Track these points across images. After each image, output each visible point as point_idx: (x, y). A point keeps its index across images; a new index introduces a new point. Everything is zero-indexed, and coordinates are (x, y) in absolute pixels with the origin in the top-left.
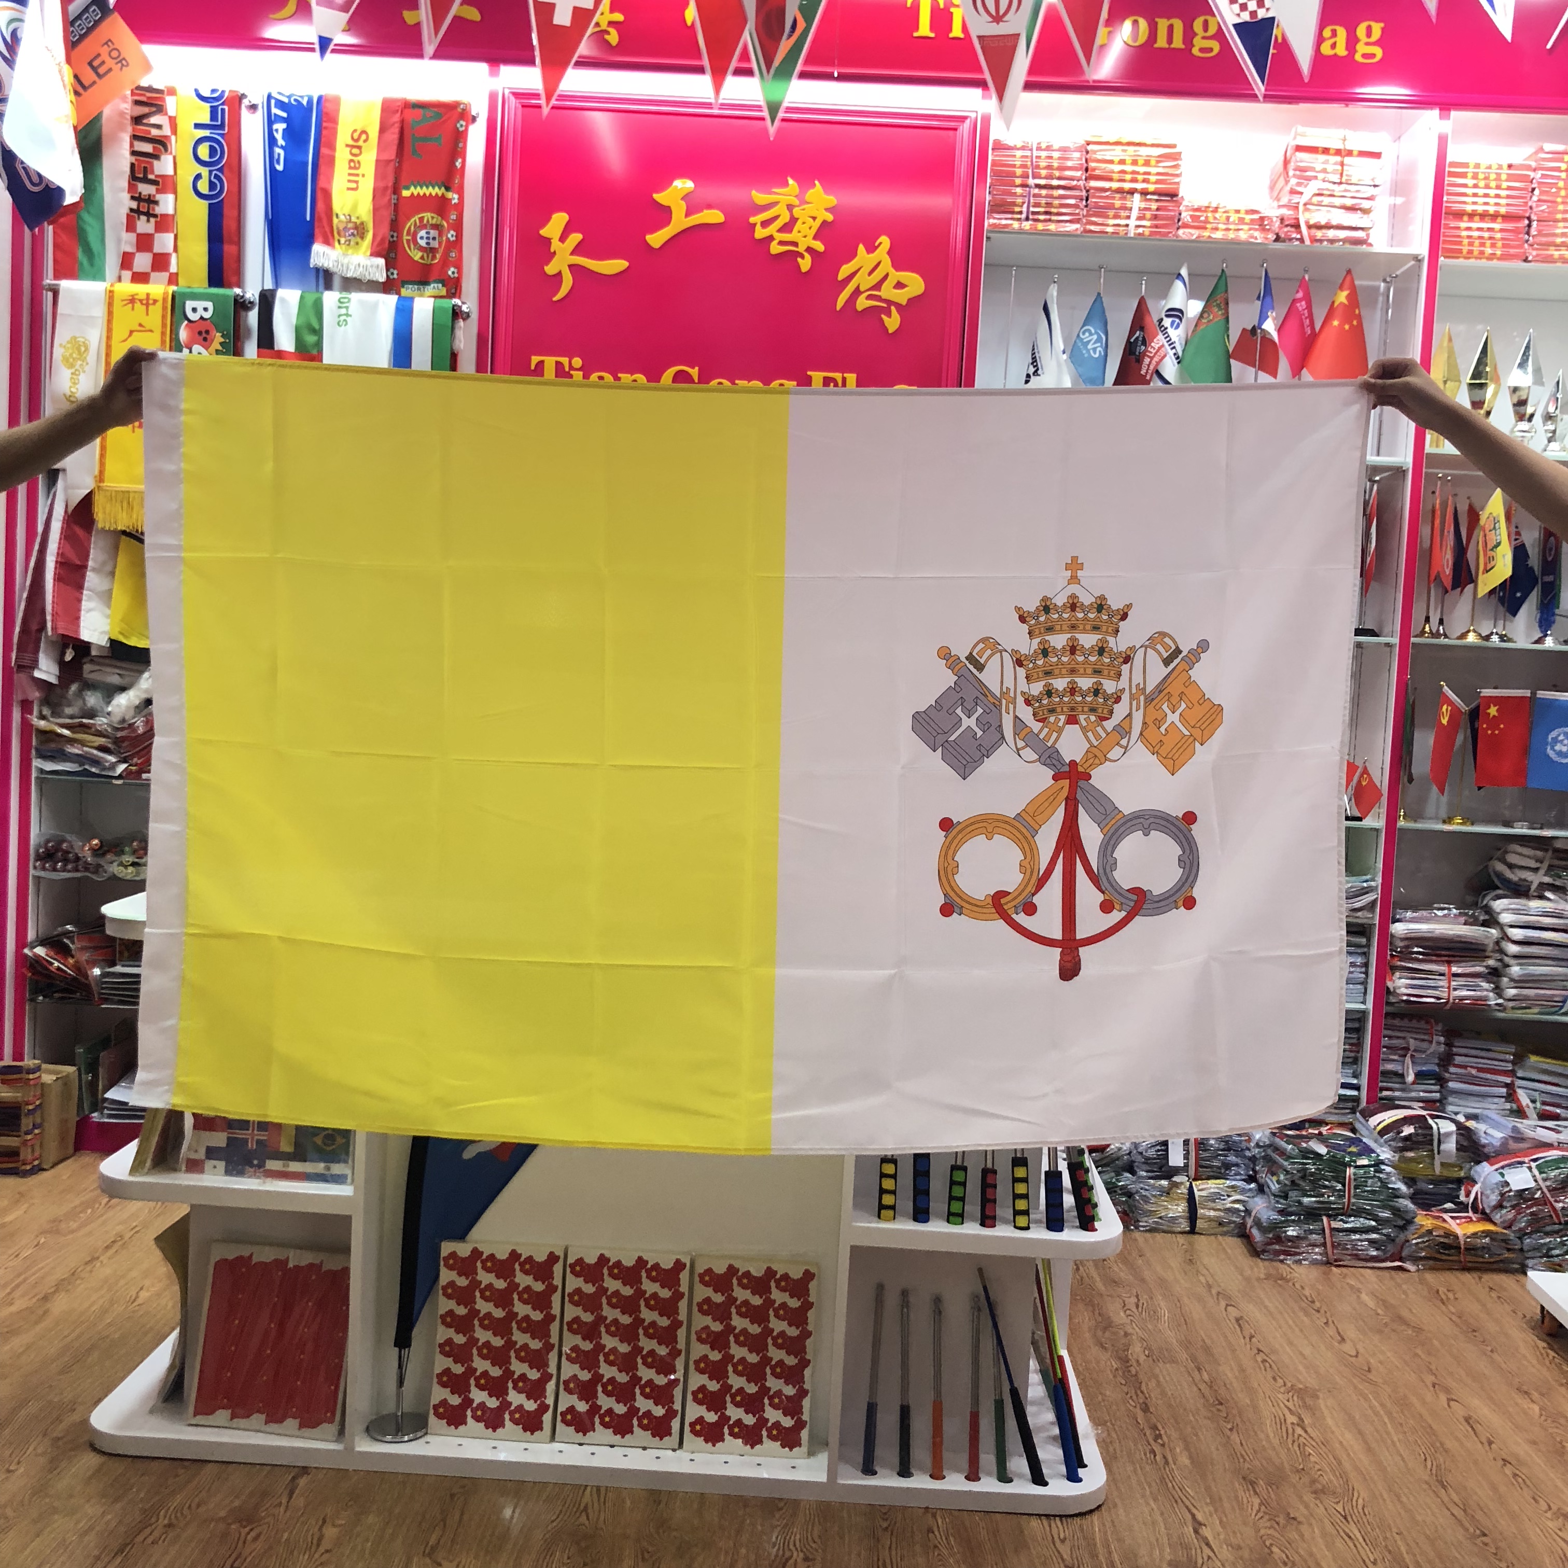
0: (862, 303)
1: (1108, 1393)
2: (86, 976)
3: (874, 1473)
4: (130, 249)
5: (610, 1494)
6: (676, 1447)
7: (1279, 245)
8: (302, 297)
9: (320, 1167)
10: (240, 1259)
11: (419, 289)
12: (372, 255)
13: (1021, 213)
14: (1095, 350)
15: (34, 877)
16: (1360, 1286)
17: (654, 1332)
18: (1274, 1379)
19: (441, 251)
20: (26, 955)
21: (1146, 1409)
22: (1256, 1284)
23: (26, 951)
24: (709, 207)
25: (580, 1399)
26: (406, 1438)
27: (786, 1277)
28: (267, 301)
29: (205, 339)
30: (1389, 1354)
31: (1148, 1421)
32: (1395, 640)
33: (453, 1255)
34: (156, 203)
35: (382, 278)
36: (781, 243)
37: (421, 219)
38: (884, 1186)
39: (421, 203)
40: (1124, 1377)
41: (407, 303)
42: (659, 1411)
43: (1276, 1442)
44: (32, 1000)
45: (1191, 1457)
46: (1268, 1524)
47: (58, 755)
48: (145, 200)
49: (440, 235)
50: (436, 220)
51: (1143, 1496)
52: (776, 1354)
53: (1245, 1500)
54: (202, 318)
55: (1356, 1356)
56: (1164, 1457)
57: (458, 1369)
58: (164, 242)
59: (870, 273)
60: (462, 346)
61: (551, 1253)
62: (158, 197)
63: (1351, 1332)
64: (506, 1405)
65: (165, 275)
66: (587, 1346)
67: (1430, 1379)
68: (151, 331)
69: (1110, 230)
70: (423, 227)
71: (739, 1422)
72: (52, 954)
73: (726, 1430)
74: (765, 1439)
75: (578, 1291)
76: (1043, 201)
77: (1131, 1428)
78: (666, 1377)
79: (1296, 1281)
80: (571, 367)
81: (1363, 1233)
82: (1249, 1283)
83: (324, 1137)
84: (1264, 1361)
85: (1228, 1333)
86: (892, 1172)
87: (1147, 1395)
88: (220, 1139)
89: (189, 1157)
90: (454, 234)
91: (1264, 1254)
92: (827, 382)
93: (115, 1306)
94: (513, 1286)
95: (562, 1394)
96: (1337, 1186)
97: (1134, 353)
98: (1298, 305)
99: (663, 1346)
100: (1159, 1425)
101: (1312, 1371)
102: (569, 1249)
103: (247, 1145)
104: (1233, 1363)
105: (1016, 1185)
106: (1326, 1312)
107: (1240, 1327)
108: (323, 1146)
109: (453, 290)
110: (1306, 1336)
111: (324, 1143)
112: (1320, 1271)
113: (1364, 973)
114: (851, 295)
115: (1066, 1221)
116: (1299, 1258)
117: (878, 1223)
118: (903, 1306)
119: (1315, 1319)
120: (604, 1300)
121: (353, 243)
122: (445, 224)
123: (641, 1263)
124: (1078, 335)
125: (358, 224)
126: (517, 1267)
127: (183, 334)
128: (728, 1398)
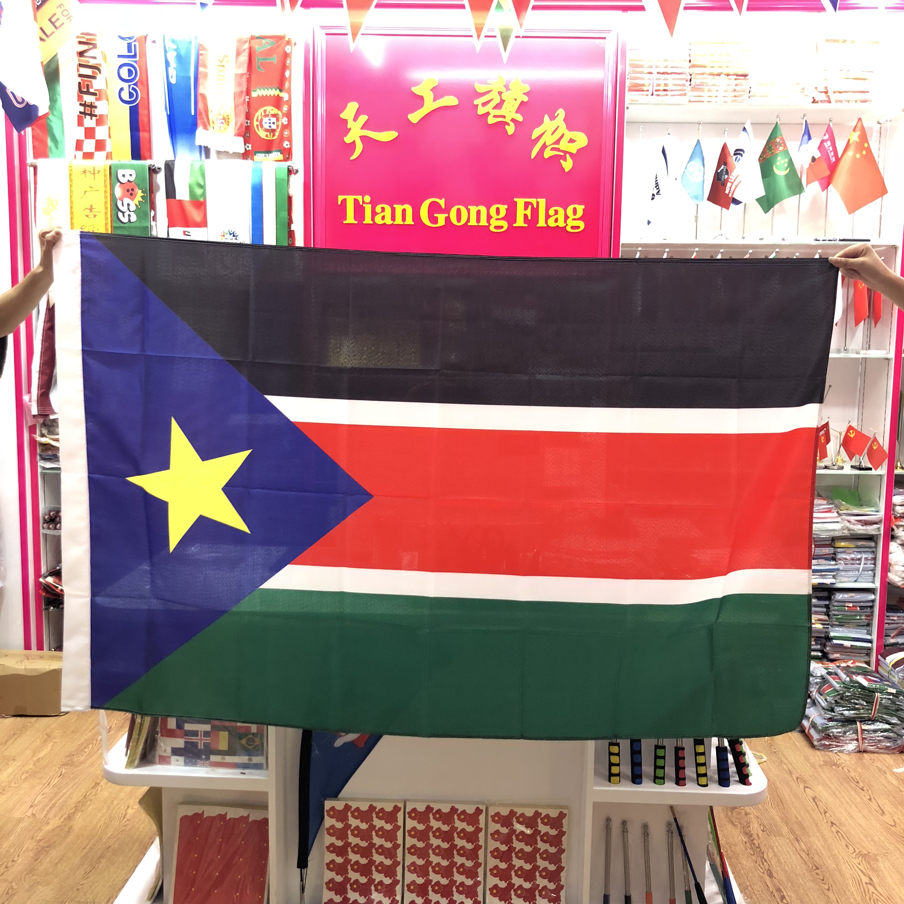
0: (548, 154)
1: (745, 863)
4: (82, 138)
7: (815, 106)
8: (192, 165)
9: (244, 759)
10: (196, 814)
11: (265, 156)
12: (235, 135)
13: (648, 91)
15: (43, 534)
17: (463, 852)
18: (847, 846)
19: (278, 131)
20: (41, 583)
21: (771, 875)
22: (819, 769)
23: (41, 580)
24: (449, 94)
25: (418, 896)
27: (547, 816)
28: (169, 168)
29: (131, 194)
31: (774, 884)
32: (892, 355)
33: (333, 808)
34: (96, 107)
35: (241, 150)
36: (495, 116)
37: (265, 111)
38: (612, 761)
39: (264, 101)
40: (751, 848)
41: (259, 166)
42: (469, 902)
43: (859, 899)
44: (46, 609)
47: (54, 459)
48: (88, 106)
49: (278, 120)
50: (275, 111)
52: (542, 864)
54: (129, 181)
57: (339, 879)
58: (101, 133)
59: (552, 134)
60: (294, 192)
61: (396, 806)
62: (97, 104)
63: (887, 808)
64: (370, 901)
65: (103, 154)
66: (420, 862)
68: (98, 190)
69: (705, 99)
70: (266, 116)
72: (57, 581)
75: (414, 829)
76: (662, 83)
77: (764, 891)
78: (472, 880)
79: (843, 765)
80: (364, 202)
81: (882, 732)
82: (815, 768)
83: (247, 740)
84: (839, 832)
85: (810, 809)
86: (617, 752)
87: (770, 864)
88: (180, 743)
89: (161, 754)
90: (287, 119)
91: (819, 746)
92: (527, 205)
93: (113, 821)
94: (372, 827)
95: (406, 893)
96: (865, 704)
97: (720, 180)
98: (825, 144)
99: (470, 861)
100: (781, 887)
101: (870, 840)
102: (407, 803)
103: (197, 746)
104: (818, 835)
105: (697, 757)
106: (868, 790)
107: (816, 804)
108: (246, 745)
109: (287, 156)
110: (859, 810)
111: (247, 744)
112: (857, 758)
113: (874, 564)
114: (541, 149)
115: (731, 779)
116: (842, 749)
117: (609, 786)
118: (623, 831)
119: (863, 797)
120: (431, 834)
121: (221, 128)
122: (280, 113)
123: (454, 810)
124: (686, 168)
125: (225, 116)
126: (374, 815)
127: (118, 191)
128: (512, 892)
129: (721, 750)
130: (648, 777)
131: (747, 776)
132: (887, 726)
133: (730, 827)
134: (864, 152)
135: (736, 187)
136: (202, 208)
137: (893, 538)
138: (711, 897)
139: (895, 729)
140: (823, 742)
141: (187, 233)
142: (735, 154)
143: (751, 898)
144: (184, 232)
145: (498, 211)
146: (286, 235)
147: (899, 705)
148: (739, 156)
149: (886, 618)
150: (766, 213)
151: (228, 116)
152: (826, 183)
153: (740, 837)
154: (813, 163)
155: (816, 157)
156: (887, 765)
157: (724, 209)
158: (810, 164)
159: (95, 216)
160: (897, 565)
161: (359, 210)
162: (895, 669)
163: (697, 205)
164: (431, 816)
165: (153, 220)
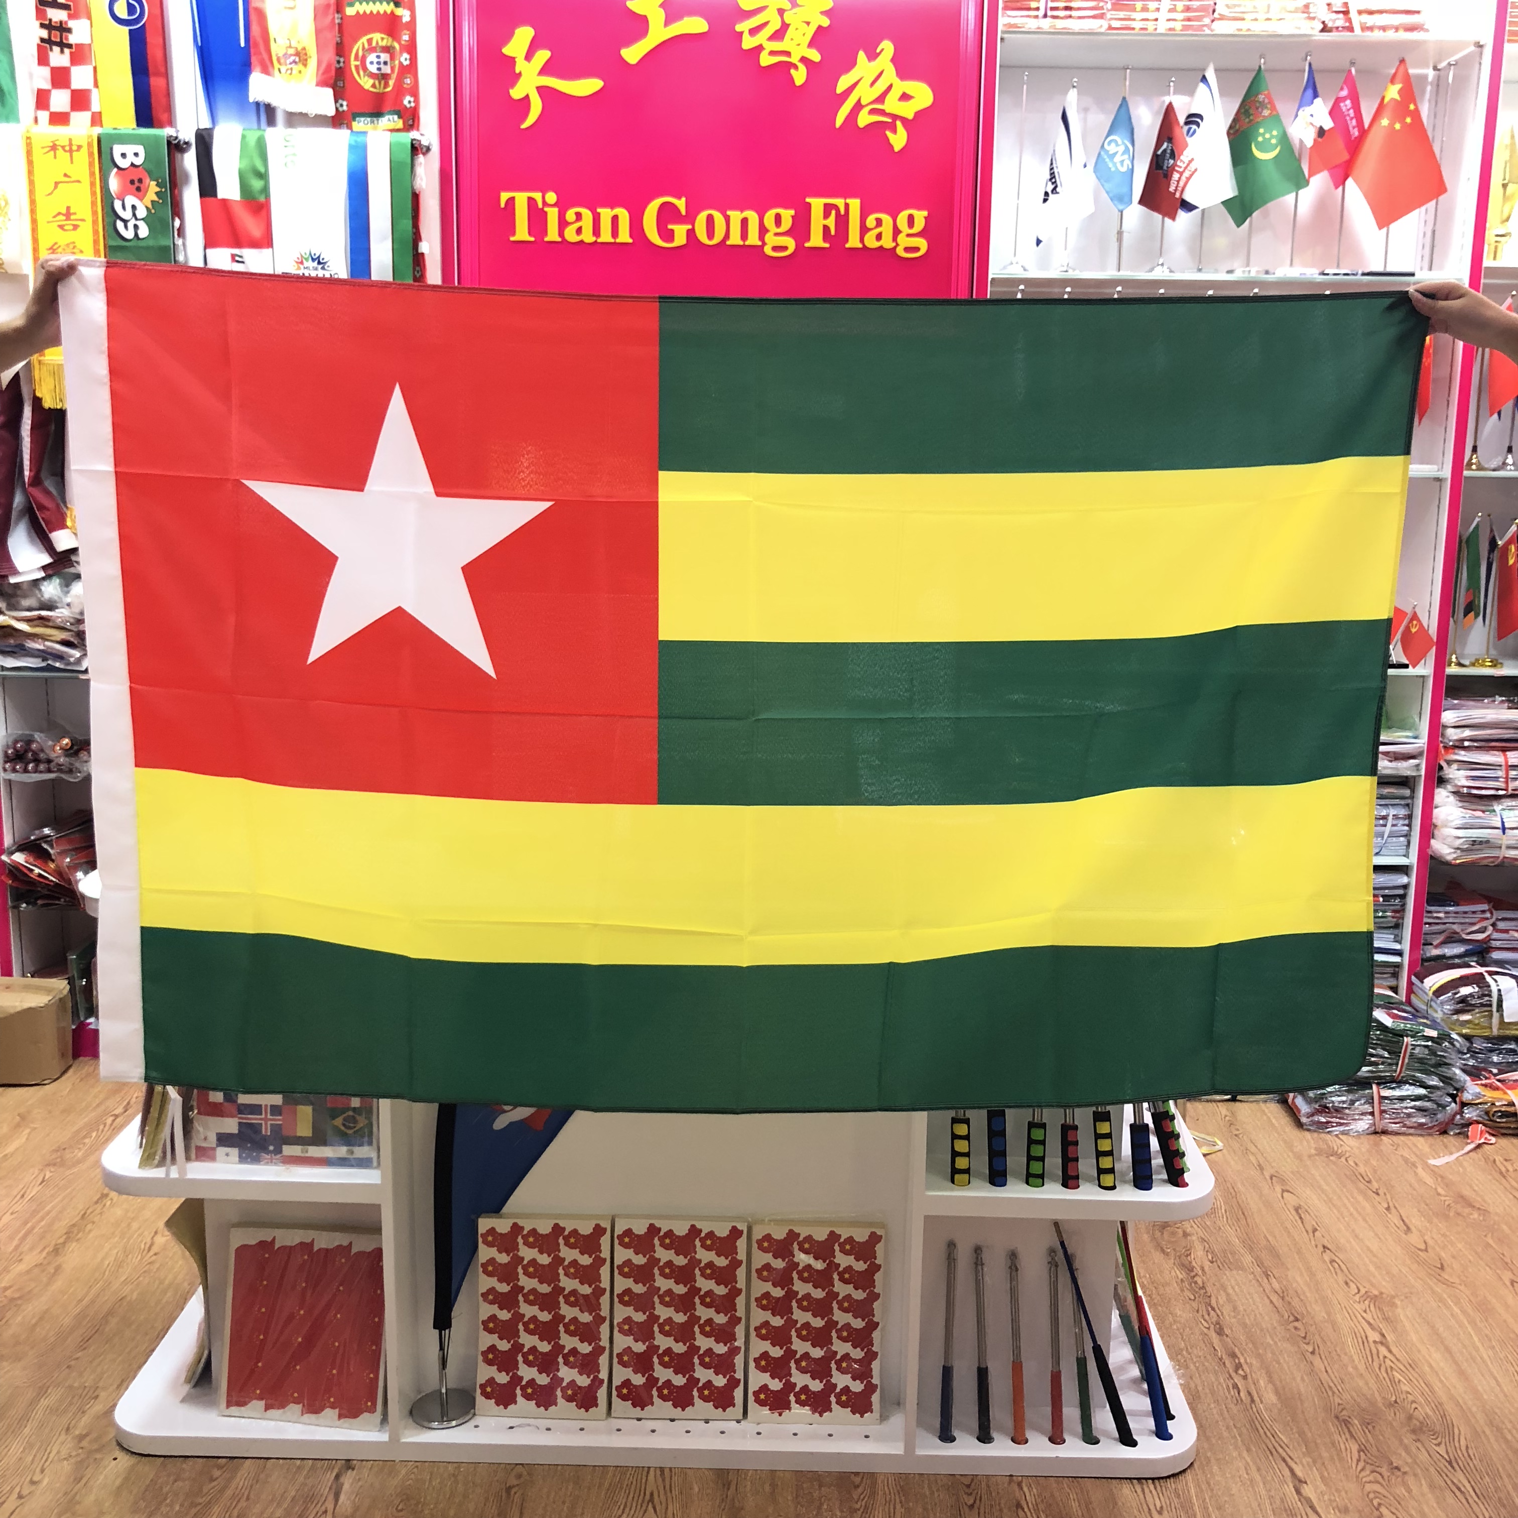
0: (864, 119)
1: (1179, 1313)
2: (69, 882)
3: (953, 1440)
4: (46, 85)
5: (675, 1478)
6: (741, 1417)
7: (1326, 36)
8: (244, 137)
9: (342, 1151)
10: (262, 1244)
11: (372, 122)
12: (318, 85)
13: (1038, 9)
14: (1122, 162)
16: (1413, 1159)
17: (709, 1300)
18: (1347, 1283)
19: (394, 76)
20: (4, 863)
21: (1220, 1332)
22: (1309, 1163)
23: (4, 858)
24: (691, 13)
25: (635, 1372)
26: (454, 1423)
27: (850, 1240)
28: (204, 141)
29: (138, 189)
30: (1460, 1246)
31: (1225, 1345)
32: (1446, 472)
33: (492, 1231)
34: (69, 30)
35: (330, 110)
36: (772, 53)
37: (370, 41)
38: (957, 1149)
39: (368, 23)
40: (1191, 1290)
41: (360, 139)
42: (720, 1381)
43: (1362, 1367)
44: (16, 907)
45: (1277, 1392)
46: (1371, 1478)
47: (19, 651)
48: (55, 28)
49: (392, 58)
50: (387, 41)
51: (1236, 1448)
52: (841, 1317)
53: (1343, 1447)
54: (132, 165)
55: (1426, 1250)
56: (1249, 1393)
57: (504, 1346)
58: (80, 78)
59: (872, 84)
60: (424, 186)
61: (597, 1226)
62: (71, 24)
63: (1416, 1221)
64: (556, 1381)
65: (85, 116)
66: (639, 1317)
67: (1507, 1276)
68: (79, 181)
69: (1137, 25)
70: (372, 50)
71: (805, 1389)
72: (31, 860)
73: (792, 1398)
74: (834, 1406)
75: (628, 1262)
77: (1208, 1357)
78: (725, 1345)
79: (1347, 1155)
80: (545, 203)
81: (1412, 1100)
82: (1301, 1160)
83: (344, 1119)
84: (1332, 1261)
85: (1289, 1226)
86: (965, 1133)
87: (1220, 1314)
88: (231, 1125)
89: (199, 1144)
90: (408, 57)
91: (1310, 1125)
92: (828, 209)
93: (130, 1256)
94: (558, 1261)
95: (617, 1367)
96: (1387, 1055)
97: (1161, 168)
98: (1342, 104)
99: (722, 1315)
100: (1236, 1350)
101: (1384, 1272)
102: (617, 1220)
103: (261, 1131)
104: (1301, 1266)
105: (1099, 1141)
106: (1385, 1194)
107: (1301, 1218)
108: (343, 1128)
109: (410, 122)
110: (1370, 1226)
111: (344, 1125)
112: (1371, 1142)
113: (1407, 825)
114: (851, 110)
115: (1154, 1177)
116: (1347, 1128)
117: (952, 1190)
118: (976, 1264)
119: (1376, 1204)
120: (656, 1271)
121: (295, 71)
122: (397, 45)
123: (694, 1231)
124: (1103, 146)
125: (299, 49)
126: (561, 1241)
127: (114, 184)
128: (793, 1365)
129: (1139, 1131)
130: (1016, 1176)
131: (1182, 1172)
132: (1422, 1091)
133: (1158, 1256)
134: (1408, 120)
135: (1188, 179)
136: (264, 213)
137: (1442, 781)
138: (1122, 1369)
139: (1434, 1096)
140: (1316, 1118)
141: (237, 258)
142: (1186, 123)
143: (1187, 1367)
144: (233, 256)
145: (778, 220)
146: (410, 260)
147: (1443, 1056)
148: (1194, 127)
149: (1425, 914)
150: (1239, 224)
151: (304, 49)
152: (1341, 175)
153: (1173, 1274)
154: (1320, 140)
155: (1326, 128)
156: (1418, 1153)
157: (1166, 219)
158: (1315, 140)
159: (75, 227)
160: (1446, 826)
161: (537, 217)
162: (1438, 997)
163: (1122, 212)
164: (656, 1242)
165: (179, 235)
